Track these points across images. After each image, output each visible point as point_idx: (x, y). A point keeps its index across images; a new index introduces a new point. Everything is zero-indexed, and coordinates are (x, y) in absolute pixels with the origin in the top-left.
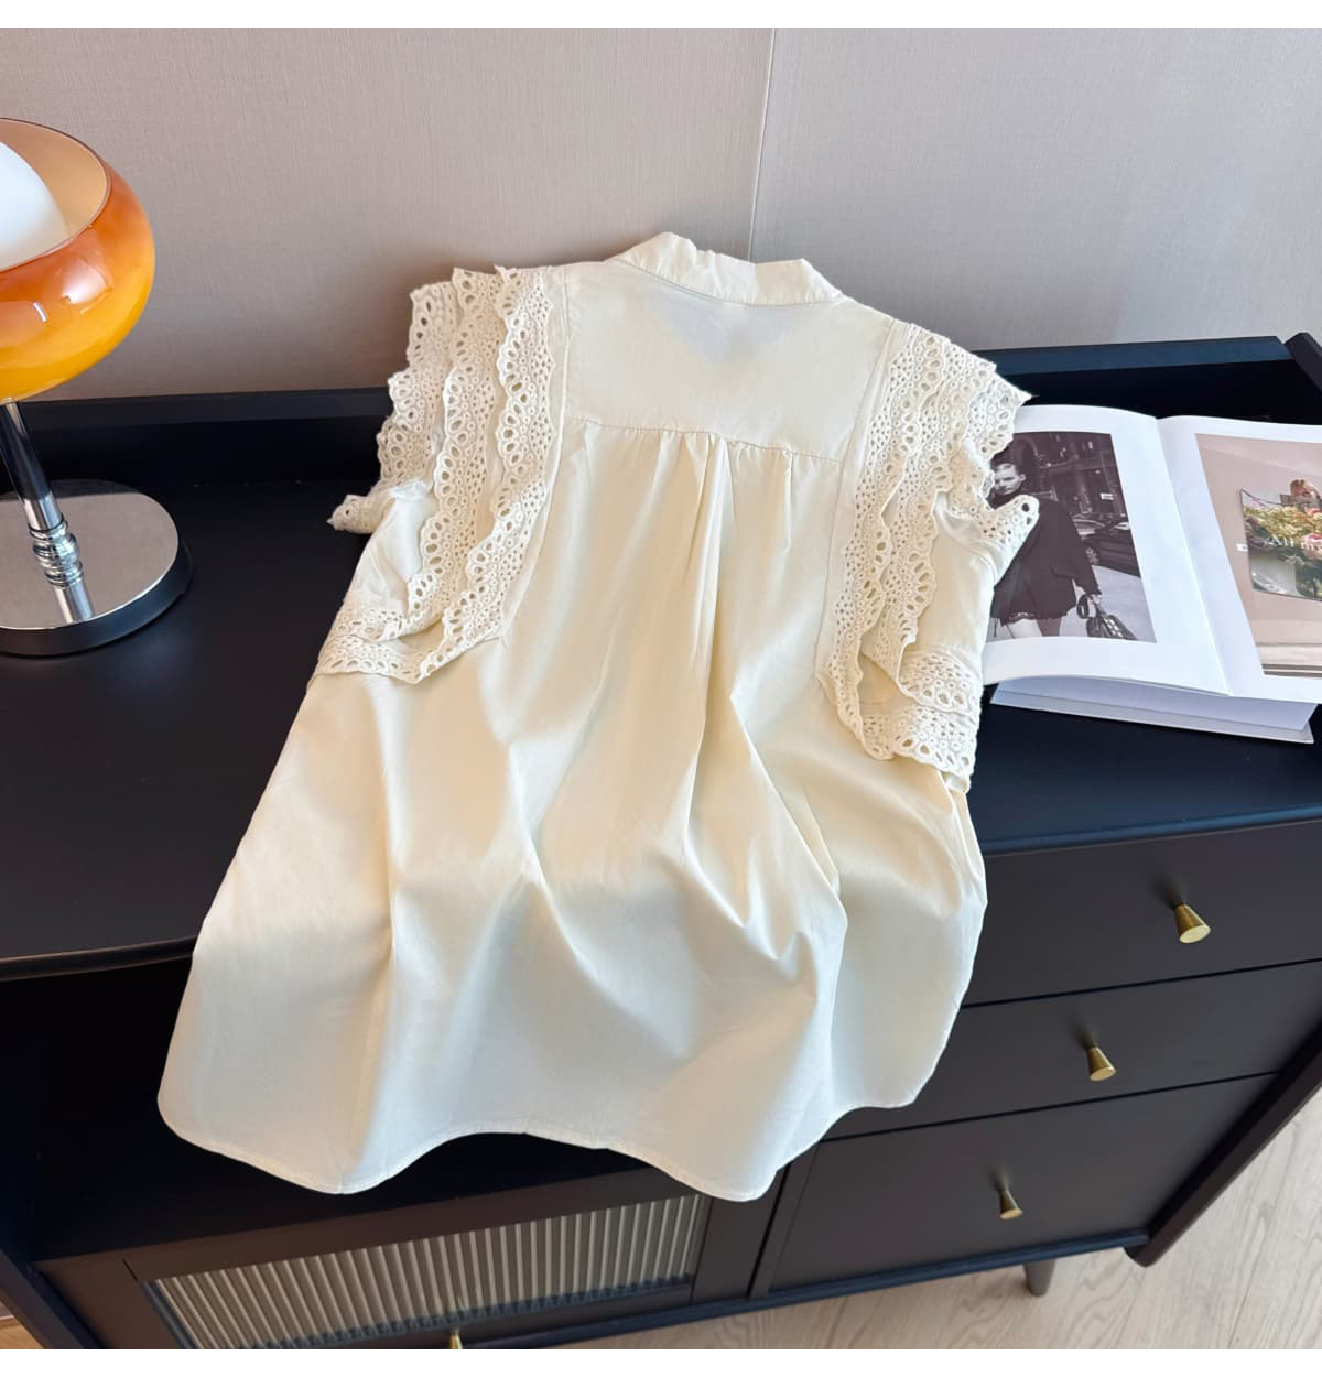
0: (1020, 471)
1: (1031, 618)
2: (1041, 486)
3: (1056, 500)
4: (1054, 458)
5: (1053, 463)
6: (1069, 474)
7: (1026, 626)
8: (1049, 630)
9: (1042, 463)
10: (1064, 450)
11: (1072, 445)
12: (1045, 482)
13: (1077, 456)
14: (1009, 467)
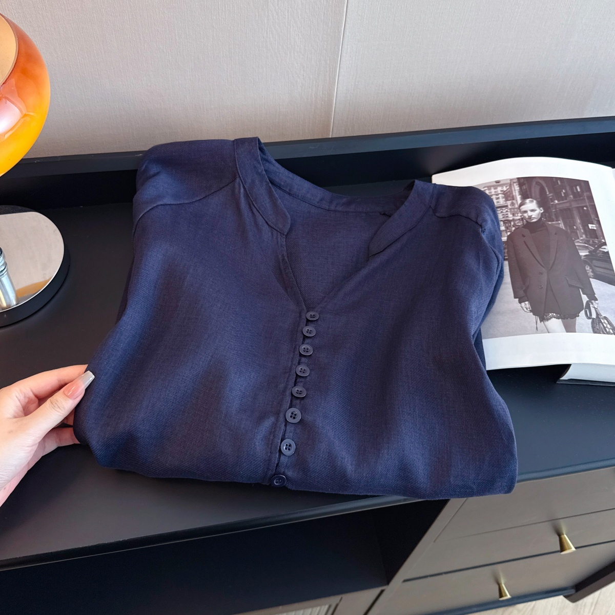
0: (540, 205)
1: (558, 318)
2: (554, 217)
3: (564, 228)
4: (559, 198)
5: (558, 201)
6: (569, 209)
7: (555, 323)
8: (570, 328)
9: (552, 200)
10: (564, 191)
11: (568, 188)
12: (555, 214)
13: (571, 196)
14: (532, 201)
